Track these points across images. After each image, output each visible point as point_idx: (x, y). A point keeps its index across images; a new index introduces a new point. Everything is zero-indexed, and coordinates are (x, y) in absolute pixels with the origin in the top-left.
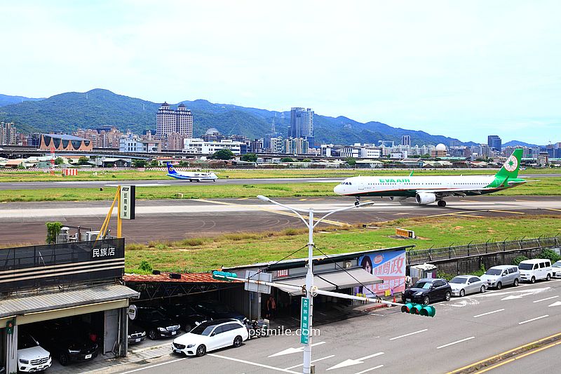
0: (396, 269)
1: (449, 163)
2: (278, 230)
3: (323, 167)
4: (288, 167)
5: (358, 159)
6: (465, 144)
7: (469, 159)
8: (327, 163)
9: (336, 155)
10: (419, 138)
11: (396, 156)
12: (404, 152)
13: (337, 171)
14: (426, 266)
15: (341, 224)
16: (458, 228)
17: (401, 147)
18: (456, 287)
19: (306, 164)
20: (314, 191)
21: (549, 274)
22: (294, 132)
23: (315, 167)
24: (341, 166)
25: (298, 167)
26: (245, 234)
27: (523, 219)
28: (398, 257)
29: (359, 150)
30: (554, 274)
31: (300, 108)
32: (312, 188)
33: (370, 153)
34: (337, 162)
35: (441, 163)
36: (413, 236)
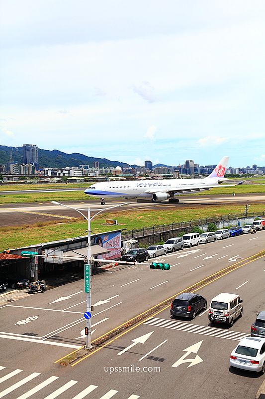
0: (116, 243)
1: (124, 178)
2: (32, 223)
3: (47, 182)
4: (24, 183)
5: (68, 177)
6: (132, 166)
7: (135, 175)
8: (49, 180)
9: (54, 174)
10: (104, 163)
11: (92, 174)
12: (95, 172)
13: (56, 185)
14: (132, 241)
15: (70, 218)
16: (141, 217)
17: (94, 169)
18: (151, 252)
19: (36, 181)
20: (46, 198)
21: (199, 242)
22: (26, 160)
23: (42, 182)
24: (59, 182)
25: (30, 183)
26: (10, 227)
27: (175, 210)
28: (116, 236)
29: (69, 171)
30: (201, 241)
31: (29, 145)
32: (44, 196)
33: (76, 173)
34: (56, 179)
35: (119, 178)
36: (117, 224)
